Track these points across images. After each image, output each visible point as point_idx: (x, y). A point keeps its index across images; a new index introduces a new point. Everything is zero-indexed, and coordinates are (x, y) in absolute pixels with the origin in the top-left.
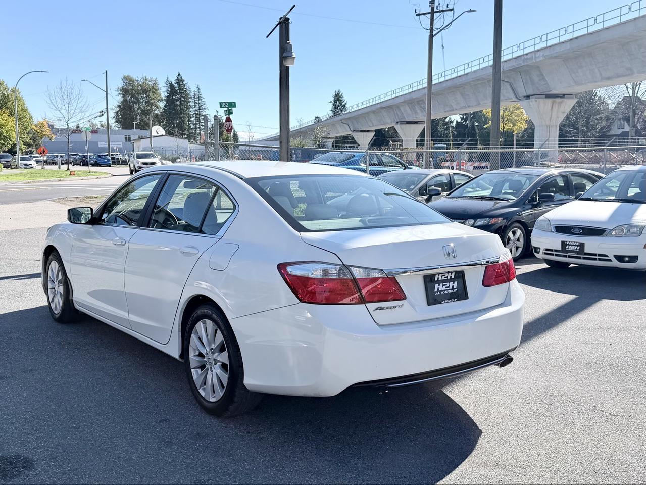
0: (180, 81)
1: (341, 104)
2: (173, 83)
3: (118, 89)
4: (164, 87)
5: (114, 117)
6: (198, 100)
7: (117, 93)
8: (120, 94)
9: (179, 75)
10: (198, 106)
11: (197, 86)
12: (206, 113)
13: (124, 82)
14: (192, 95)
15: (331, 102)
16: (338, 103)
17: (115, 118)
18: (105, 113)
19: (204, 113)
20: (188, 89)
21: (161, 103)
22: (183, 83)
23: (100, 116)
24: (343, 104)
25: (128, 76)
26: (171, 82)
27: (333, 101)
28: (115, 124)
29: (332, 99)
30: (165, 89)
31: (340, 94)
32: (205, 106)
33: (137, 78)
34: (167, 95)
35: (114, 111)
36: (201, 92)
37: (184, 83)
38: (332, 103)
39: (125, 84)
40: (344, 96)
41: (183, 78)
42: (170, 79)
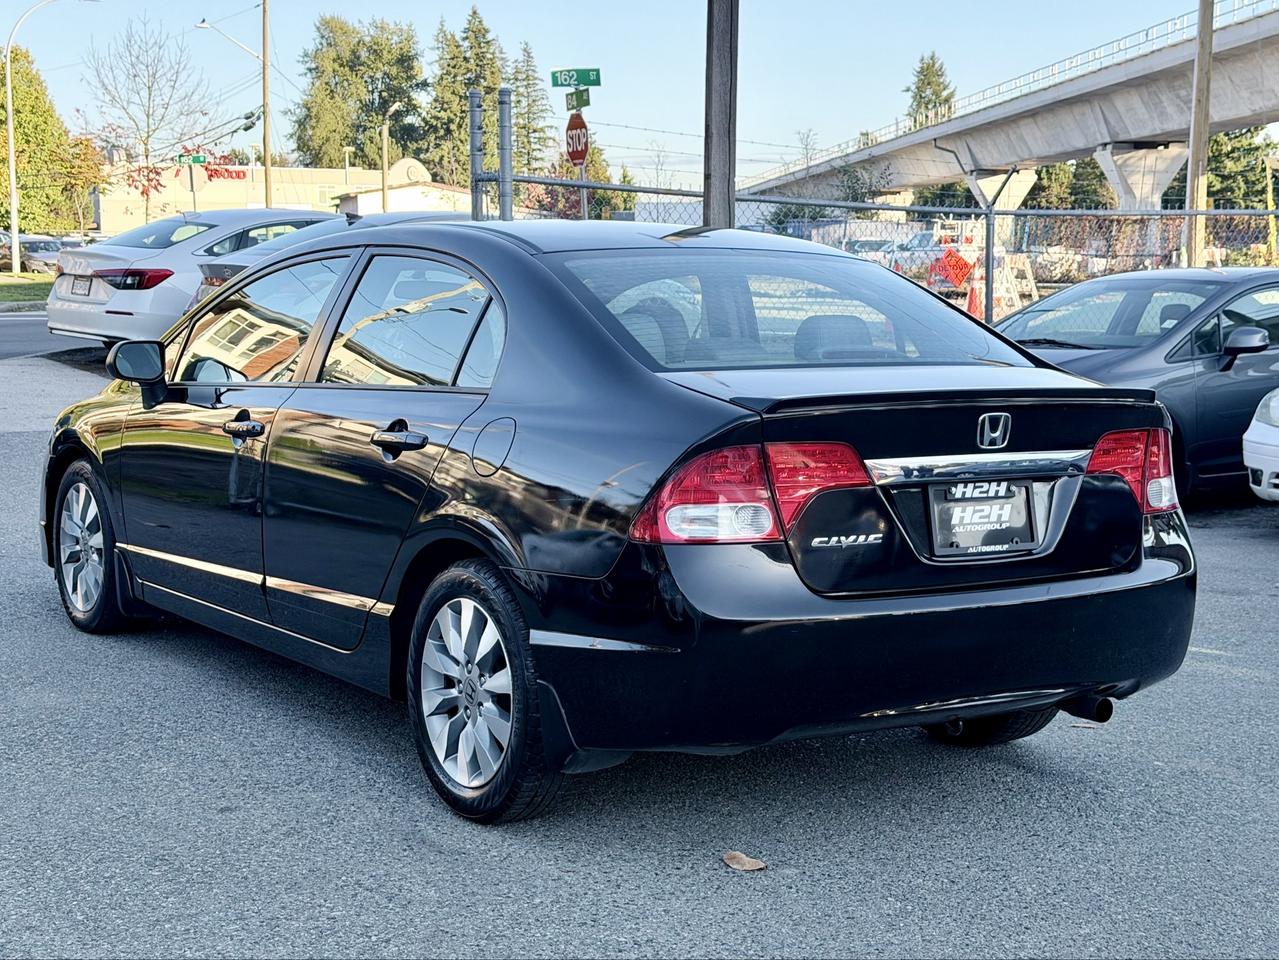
0: (477, 33)
1: (937, 94)
2: (457, 38)
3: (306, 55)
4: (432, 49)
5: (291, 136)
6: (527, 87)
7: (302, 69)
8: (310, 70)
9: (475, 13)
10: (524, 103)
11: (523, 46)
12: (549, 122)
13: (323, 37)
14: (510, 70)
15: (908, 90)
16: (929, 92)
17: (295, 138)
18: (259, 118)
19: (541, 124)
20: (497, 54)
21: (423, 93)
22: (484, 38)
23: (246, 129)
24: (945, 94)
25: (333, 18)
26: (453, 36)
27: (913, 88)
28: (296, 155)
29: (912, 80)
30: (435, 55)
31: (937, 66)
32: (544, 102)
33: (357, 25)
34: (439, 73)
35: (295, 118)
36: (536, 62)
37: (489, 37)
38: (910, 94)
39: (324, 42)
40: (947, 72)
41: (486, 24)
42: (448, 28)
